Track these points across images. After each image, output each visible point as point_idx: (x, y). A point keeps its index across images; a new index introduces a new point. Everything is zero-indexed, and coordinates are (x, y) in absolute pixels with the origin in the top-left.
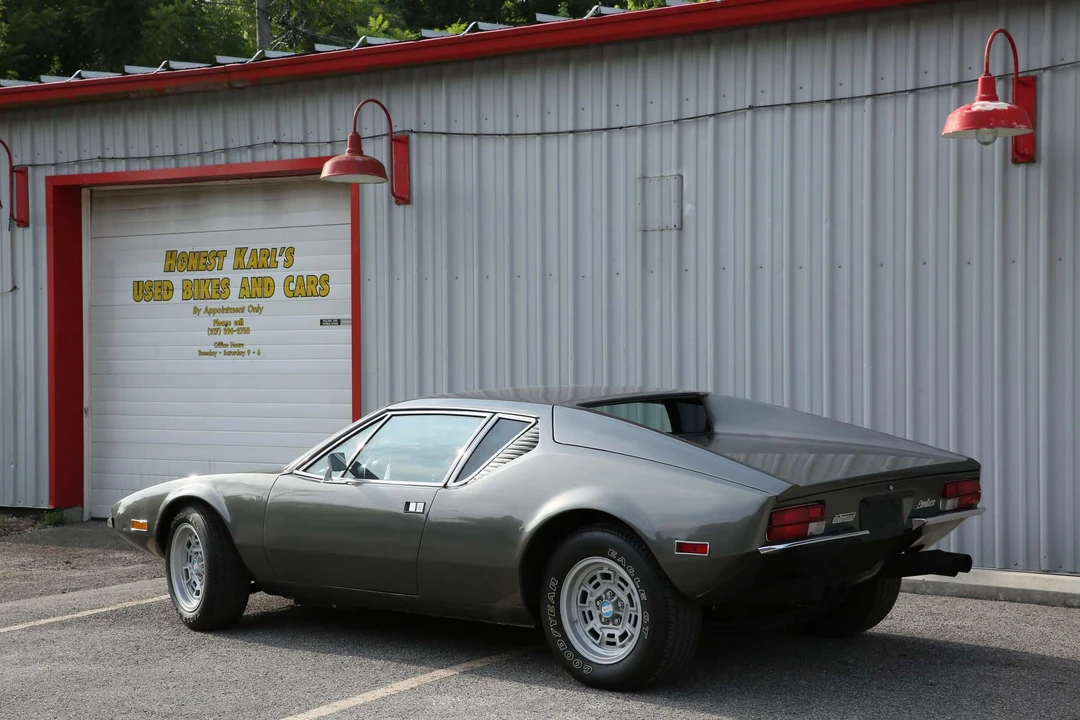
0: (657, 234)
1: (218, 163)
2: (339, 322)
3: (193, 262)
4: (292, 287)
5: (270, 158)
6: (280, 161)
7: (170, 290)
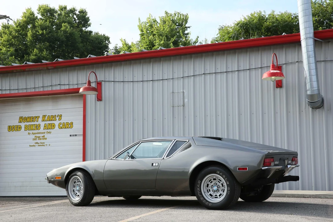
0: (177, 107)
1: (40, 90)
2: (76, 135)
3: (28, 120)
4: (61, 126)
5: (57, 89)
6: (60, 90)
7: (20, 128)
